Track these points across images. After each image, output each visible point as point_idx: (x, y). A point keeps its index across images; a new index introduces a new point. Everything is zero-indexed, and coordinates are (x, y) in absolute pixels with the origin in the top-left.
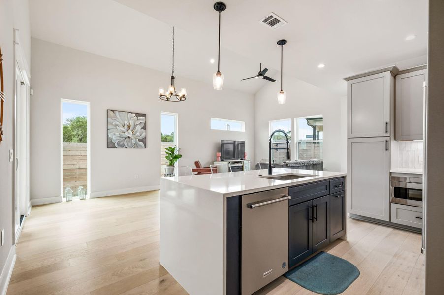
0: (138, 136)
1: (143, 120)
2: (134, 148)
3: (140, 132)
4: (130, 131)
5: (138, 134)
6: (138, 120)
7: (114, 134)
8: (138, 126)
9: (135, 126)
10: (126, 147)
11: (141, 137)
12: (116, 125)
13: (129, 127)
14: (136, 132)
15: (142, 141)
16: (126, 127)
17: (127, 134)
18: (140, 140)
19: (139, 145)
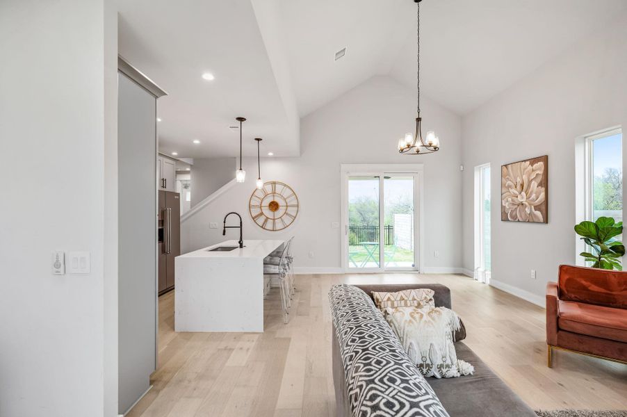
0: (533, 200)
1: (539, 169)
2: (528, 221)
3: (536, 193)
4: (523, 193)
5: (533, 196)
6: (533, 171)
7: (508, 201)
8: (533, 182)
9: (530, 182)
10: (519, 221)
11: (537, 202)
12: (509, 187)
13: (522, 186)
14: (531, 194)
15: (540, 210)
16: (519, 187)
17: (520, 199)
18: (537, 208)
19: (535, 216)
